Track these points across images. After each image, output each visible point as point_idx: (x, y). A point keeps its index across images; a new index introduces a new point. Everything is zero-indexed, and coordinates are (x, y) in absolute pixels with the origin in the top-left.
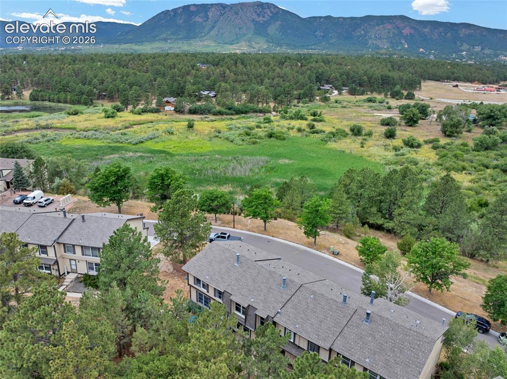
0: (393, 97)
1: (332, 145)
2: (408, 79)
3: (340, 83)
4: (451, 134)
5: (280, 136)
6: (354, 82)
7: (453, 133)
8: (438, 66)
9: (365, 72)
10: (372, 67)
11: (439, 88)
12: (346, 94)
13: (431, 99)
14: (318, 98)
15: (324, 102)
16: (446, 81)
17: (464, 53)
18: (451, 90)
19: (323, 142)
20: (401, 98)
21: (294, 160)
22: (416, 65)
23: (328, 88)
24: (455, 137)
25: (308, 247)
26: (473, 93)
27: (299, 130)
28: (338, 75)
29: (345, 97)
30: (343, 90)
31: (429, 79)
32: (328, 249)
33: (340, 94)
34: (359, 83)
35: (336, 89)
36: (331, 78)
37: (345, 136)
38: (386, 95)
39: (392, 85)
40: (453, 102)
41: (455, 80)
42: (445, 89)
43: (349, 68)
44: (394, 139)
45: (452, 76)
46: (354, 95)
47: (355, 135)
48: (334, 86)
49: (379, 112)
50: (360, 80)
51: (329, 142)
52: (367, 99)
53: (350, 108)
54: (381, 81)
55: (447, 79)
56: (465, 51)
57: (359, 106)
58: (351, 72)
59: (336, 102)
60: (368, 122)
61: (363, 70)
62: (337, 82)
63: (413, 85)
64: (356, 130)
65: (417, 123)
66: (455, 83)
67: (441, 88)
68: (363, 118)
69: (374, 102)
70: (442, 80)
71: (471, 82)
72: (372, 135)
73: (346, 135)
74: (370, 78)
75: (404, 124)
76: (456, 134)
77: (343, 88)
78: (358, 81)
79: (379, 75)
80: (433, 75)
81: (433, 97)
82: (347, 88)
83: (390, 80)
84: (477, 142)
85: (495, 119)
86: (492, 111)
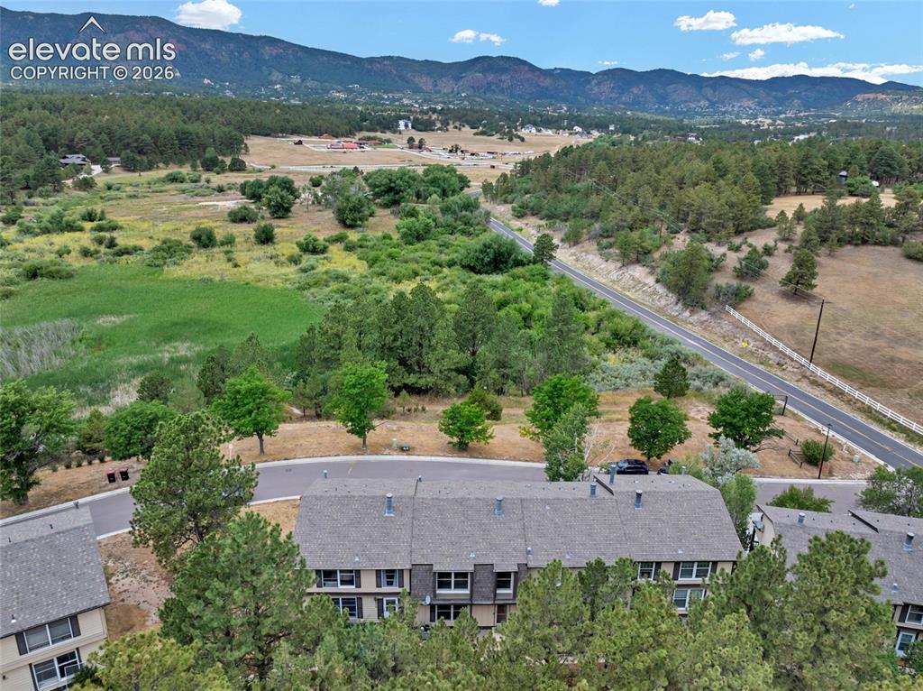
0: (208, 169)
1: (175, 271)
2: (222, 135)
3: (99, 150)
4: (353, 223)
5: (58, 272)
6: (127, 146)
7: (356, 221)
8: (260, 110)
9: (142, 126)
10: (149, 116)
11: (275, 148)
12: (118, 170)
13: (273, 167)
14: (69, 182)
15: (85, 190)
16: (280, 135)
17: (278, 86)
18: (293, 150)
19: (155, 269)
20: (223, 171)
21: (127, 313)
22: (224, 110)
23: (79, 161)
24: (360, 226)
25: (358, 454)
26: (328, 152)
27: (86, 253)
28: (90, 135)
29: (120, 176)
30: (110, 163)
31: (252, 134)
32: (389, 446)
33: (107, 171)
34: (136, 148)
35: (95, 162)
36: (76, 140)
37: (189, 252)
38: (194, 167)
39: (198, 146)
40: (311, 170)
41: (294, 132)
42: (284, 149)
43: (108, 120)
44: (274, 243)
45: (288, 127)
46: (134, 171)
47: (206, 246)
48: (88, 158)
49: (207, 198)
50: (136, 141)
51: (166, 268)
52: (167, 176)
53: (145, 197)
54: (177, 142)
55: (282, 132)
56: (279, 84)
57: (161, 192)
58: (115, 127)
59: (109, 188)
60: (206, 220)
61: (136, 122)
62: (91, 147)
63: (233, 145)
64: (204, 238)
65: (290, 211)
66: (297, 139)
67: (279, 148)
68: (186, 213)
69: (182, 182)
70: (273, 134)
71: (316, 135)
72: (234, 241)
73: (188, 249)
74: (155, 137)
75: (269, 216)
76: (359, 223)
77: (110, 159)
78: (135, 144)
79: (170, 131)
80: (259, 126)
81: (276, 164)
82: (118, 159)
83: (192, 139)
84: (404, 230)
85: (397, 192)
86: (390, 180)
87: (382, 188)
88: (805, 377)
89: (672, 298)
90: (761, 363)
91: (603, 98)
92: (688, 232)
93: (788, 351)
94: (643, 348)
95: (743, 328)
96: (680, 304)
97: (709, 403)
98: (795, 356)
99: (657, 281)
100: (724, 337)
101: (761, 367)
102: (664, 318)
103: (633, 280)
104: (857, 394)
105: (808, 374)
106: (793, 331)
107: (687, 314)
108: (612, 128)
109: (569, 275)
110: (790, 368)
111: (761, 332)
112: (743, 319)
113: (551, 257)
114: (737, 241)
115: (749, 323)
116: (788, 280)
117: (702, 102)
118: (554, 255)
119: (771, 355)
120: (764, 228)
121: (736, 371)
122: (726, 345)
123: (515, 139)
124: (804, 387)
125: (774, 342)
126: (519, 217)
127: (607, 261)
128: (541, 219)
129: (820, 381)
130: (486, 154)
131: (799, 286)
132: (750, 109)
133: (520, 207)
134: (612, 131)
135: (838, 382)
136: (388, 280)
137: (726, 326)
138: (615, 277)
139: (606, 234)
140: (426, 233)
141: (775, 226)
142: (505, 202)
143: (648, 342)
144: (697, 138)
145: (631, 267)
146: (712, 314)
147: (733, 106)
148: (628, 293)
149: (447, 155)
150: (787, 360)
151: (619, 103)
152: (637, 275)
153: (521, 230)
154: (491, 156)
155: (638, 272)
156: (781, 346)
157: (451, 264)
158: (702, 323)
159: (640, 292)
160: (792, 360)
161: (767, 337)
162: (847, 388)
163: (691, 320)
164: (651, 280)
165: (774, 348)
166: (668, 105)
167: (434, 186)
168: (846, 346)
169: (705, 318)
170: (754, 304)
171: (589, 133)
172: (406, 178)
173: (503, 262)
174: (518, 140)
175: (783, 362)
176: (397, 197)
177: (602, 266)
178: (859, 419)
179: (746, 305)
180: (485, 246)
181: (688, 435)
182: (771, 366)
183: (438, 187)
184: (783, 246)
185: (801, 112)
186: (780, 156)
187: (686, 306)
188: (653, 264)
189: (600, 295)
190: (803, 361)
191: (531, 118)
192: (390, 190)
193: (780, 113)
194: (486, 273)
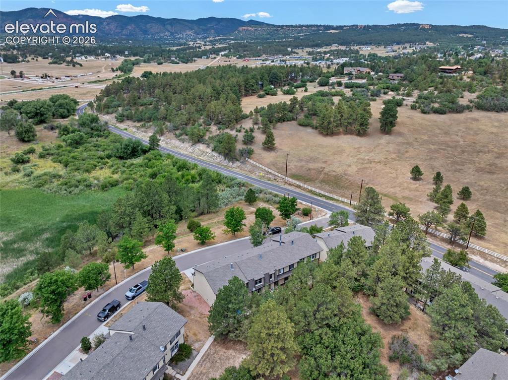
7: (30, 137)
24: (34, 140)
32: (177, 251)
84: (69, 141)
85: (42, 115)
86: (36, 108)
87: (32, 114)
88: (286, 183)
89: (222, 158)
90: (269, 180)
91: (112, 33)
92: (214, 124)
93: (276, 174)
94: (224, 183)
95: (256, 166)
96: (226, 160)
97: (263, 201)
98: (280, 175)
99: (213, 151)
100: (250, 172)
101: (269, 182)
102: (222, 167)
103: (200, 151)
104: (306, 186)
105: (287, 181)
106: (274, 165)
107: (231, 164)
108: (126, 53)
109: (171, 153)
110: (279, 180)
111: (264, 167)
112: (255, 163)
113: (158, 145)
114: (238, 127)
115: (258, 164)
116: (265, 143)
117: (167, 33)
118: (159, 144)
119: (271, 176)
120: (245, 119)
121: (264, 186)
122: (252, 175)
123: (76, 66)
124: (287, 187)
125: (270, 171)
126: (121, 122)
127: (183, 143)
128: (134, 122)
129: (292, 184)
130: (64, 77)
131: (269, 145)
132: (191, 35)
133: (120, 116)
134: (127, 54)
135: (298, 183)
136: (83, 172)
137: (249, 167)
138: (191, 150)
139: (176, 128)
140: (81, 140)
141: (248, 117)
142: (108, 113)
143: (225, 180)
144: (176, 58)
145: (197, 145)
146: (242, 163)
147: (183, 35)
148: (201, 158)
149: (41, 80)
150: (277, 177)
151: (121, 35)
152: (201, 148)
153: (126, 129)
154: (69, 79)
155: (201, 147)
156: (273, 172)
157: (109, 157)
158: (239, 167)
159: (206, 156)
160: (279, 177)
161: (267, 169)
162: (302, 185)
163: (233, 166)
164: (209, 150)
165: (271, 173)
166: (149, 35)
167: (61, 108)
168: (293, 167)
169: (239, 165)
170: (255, 155)
171: (115, 57)
172: (46, 106)
173: (136, 152)
174: (79, 66)
175: (276, 178)
176: (43, 118)
177: (182, 146)
178: (309, 195)
179: (252, 156)
180: (126, 145)
181: (274, 217)
182: (272, 180)
183: (65, 108)
184: (256, 127)
185: (216, 37)
186: (237, 81)
187: (229, 160)
188: (207, 142)
189: (193, 162)
190: (283, 177)
191: (79, 50)
192: (37, 114)
193: (206, 38)
194: (129, 158)
